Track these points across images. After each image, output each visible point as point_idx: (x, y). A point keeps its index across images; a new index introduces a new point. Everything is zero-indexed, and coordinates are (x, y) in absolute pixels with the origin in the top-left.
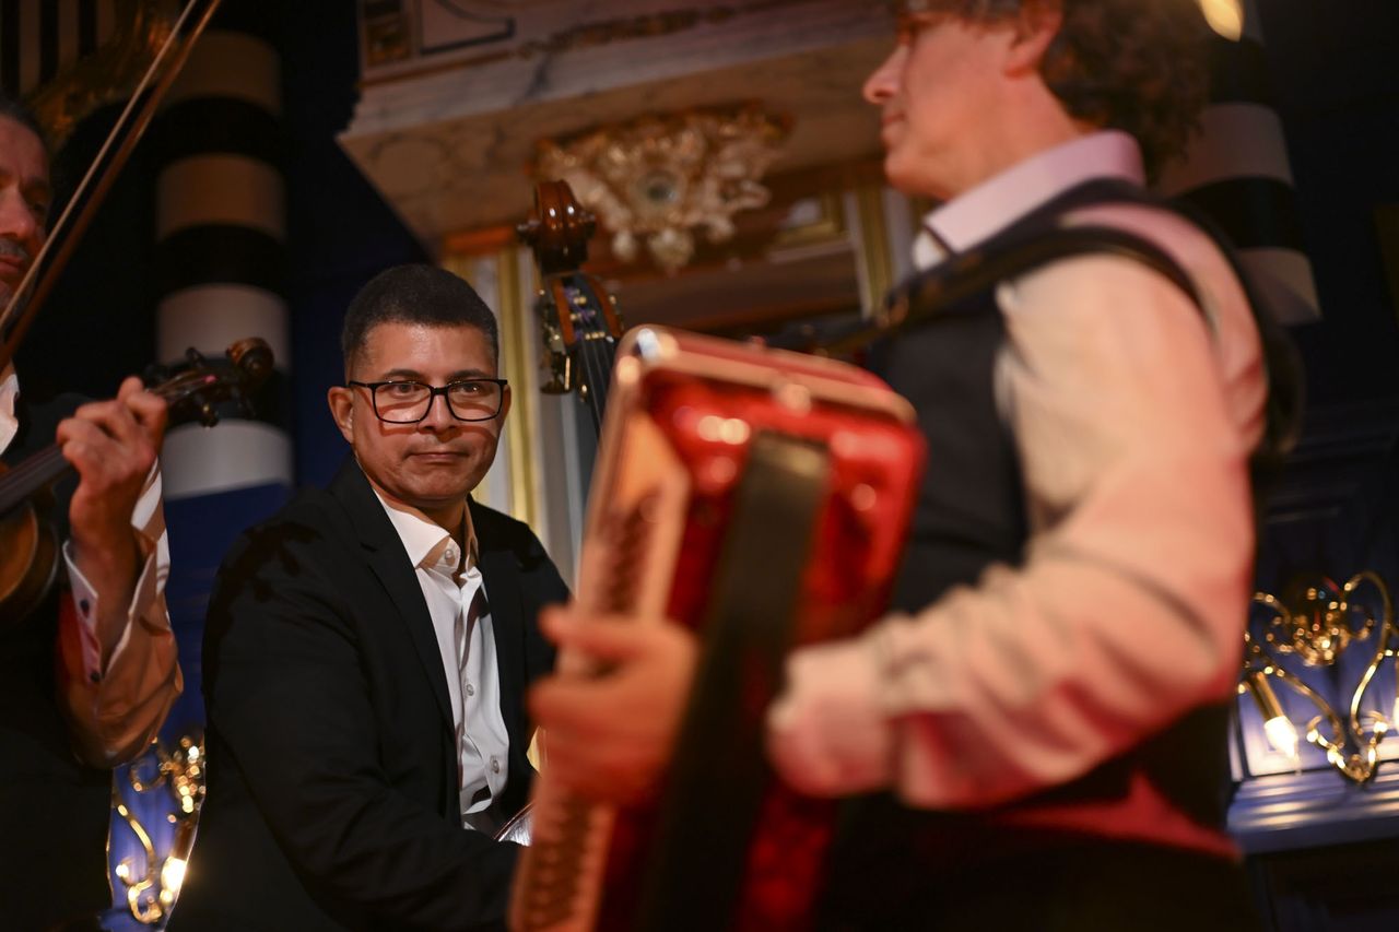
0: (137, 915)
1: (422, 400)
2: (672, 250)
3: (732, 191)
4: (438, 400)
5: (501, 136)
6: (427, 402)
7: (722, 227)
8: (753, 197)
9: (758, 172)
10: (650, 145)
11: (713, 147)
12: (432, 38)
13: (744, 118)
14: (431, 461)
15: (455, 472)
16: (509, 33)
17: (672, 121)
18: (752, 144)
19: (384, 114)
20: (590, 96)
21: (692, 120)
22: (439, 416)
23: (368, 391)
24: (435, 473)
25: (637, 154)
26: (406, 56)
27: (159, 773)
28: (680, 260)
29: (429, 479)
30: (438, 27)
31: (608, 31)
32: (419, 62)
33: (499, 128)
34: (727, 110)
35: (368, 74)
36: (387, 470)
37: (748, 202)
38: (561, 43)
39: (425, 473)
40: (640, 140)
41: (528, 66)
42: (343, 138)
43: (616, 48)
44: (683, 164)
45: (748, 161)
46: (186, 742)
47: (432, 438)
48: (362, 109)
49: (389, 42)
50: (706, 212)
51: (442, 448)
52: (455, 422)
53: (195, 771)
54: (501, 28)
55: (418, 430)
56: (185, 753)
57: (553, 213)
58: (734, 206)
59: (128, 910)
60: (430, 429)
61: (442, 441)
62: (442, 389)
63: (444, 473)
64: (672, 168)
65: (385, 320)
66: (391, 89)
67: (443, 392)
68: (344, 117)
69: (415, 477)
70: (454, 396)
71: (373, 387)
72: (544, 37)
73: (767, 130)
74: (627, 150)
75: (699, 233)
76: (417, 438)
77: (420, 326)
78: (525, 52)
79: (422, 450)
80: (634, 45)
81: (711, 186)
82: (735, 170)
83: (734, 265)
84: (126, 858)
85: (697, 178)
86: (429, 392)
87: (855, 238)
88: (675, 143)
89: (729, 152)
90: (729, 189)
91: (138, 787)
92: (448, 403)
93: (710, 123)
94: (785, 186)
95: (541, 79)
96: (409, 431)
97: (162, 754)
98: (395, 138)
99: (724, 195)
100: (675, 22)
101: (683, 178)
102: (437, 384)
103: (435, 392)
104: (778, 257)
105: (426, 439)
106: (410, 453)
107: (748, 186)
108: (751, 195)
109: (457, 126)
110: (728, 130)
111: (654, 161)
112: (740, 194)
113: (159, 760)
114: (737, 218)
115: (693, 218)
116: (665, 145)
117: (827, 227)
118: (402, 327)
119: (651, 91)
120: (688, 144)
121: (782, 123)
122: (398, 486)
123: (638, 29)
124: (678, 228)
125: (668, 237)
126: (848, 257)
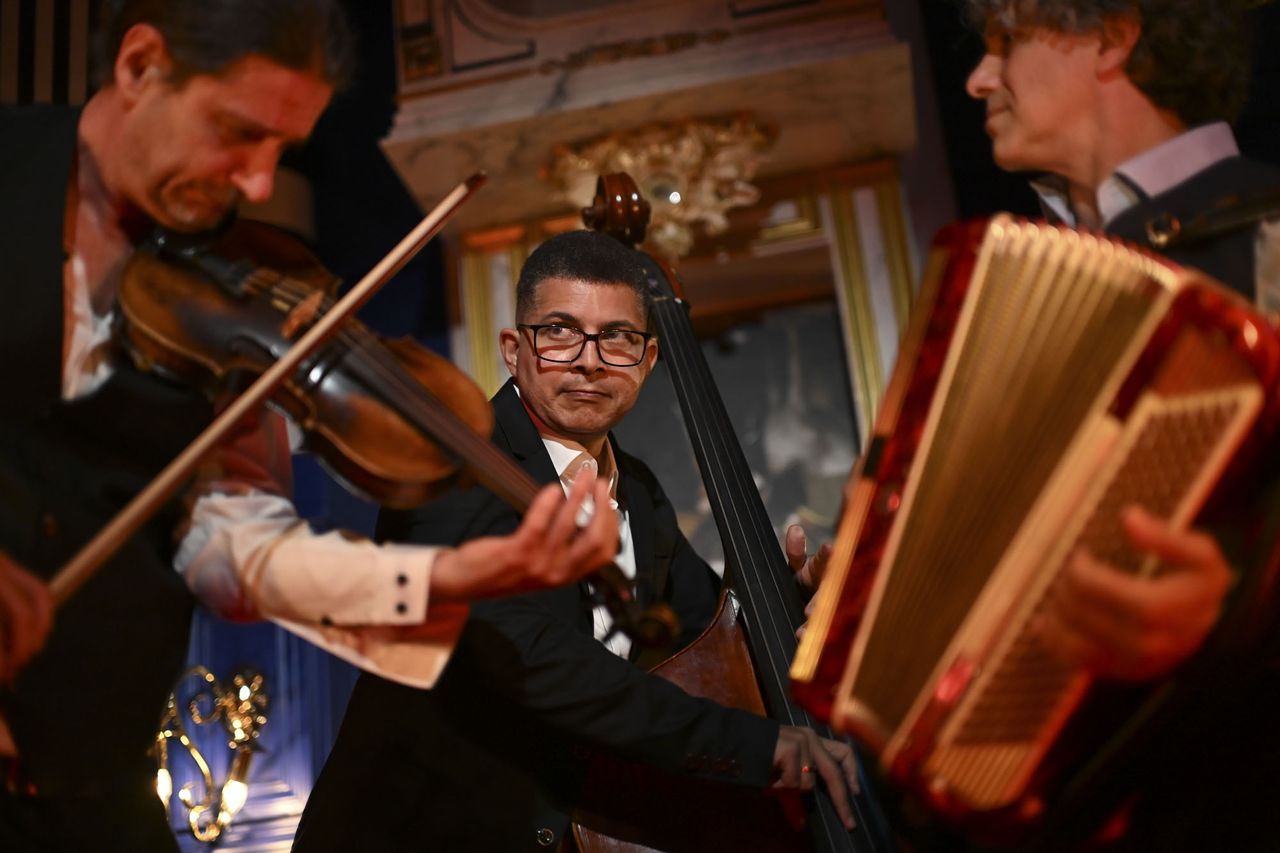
0: (199, 835)
1: (576, 344)
2: (675, 242)
3: (725, 190)
4: (590, 345)
5: (523, 142)
6: (580, 346)
7: (718, 221)
8: (745, 196)
9: (749, 174)
10: (655, 150)
11: (710, 151)
12: (461, 58)
13: (737, 127)
14: (579, 398)
15: (598, 410)
16: (530, 53)
17: (673, 130)
18: (743, 150)
19: (420, 123)
20: (605, 106)
21: (692, 129)
22: (590, 359)
23: (531, 333)
24: (582, 409)
25: (643, 159)
26: (439, 73)
27: (214, 709)
28: (682, 251)
29: (576, 414)
30: (467, 47)
31: (618, 51)
32: (449, 79)
33: (521, 135)
34: (722, 120)
35: (405, 88)
36: (542, 402)
37: (740, 201)
38: (577, 61)
39: (574, 409)
40: (646, 146)
41: (548, 83)
42: (385, 144)
43: (625, 65)
44: (683, 167)
45: (740, 165)
46: (239, 680)
47: (581, 377)
48: (401, 119)
49: (423, 61)
50: (704, 209)
51: (589, 387)
52: (602, 365)
53: (247, 706)
54: (523, 48)
55: (570, 370)
56: (237, 690)
57: (619, 198)
58: (727, 204)
59: (190, 831)
60: (581, 370)
61: (590, 381)
62: (595, 336)
63: (589, 410)
64: (674, 170)
65: (552, 274)
66: (426, 102)
67: (594, 338)
68: (385, 126)
69: (565, 411)
70: (604, 343)
71: (535, 328)
72: (561, 55)
73: (757, 137)
74: (634, 155)
75: (698, 227)
76: (568, 377)
77: (580, 282)
78: (546, 68)
79: (572, 388)
80: (641, 63)
81: (707, 186)
82: (729, 172)
83: (723, 258)
84: (187, 784)
85: (695, 180)
86: (582, 337)
87: (828, 234)
88: (676, 149)
89: (723, 156)
90: (723, 189)
91: (197, 720)
92: (598, 349)
93: (708, 131)
94: (773, 187)
95: (560, 93)
96: (564, 370)
97: (218, 690)
98: (431, 144)
99: (719, 195)
100: (678, 43)
101: (683, 179)
102: (591, 331)
103: (588, 338)
104: (761, 251)
105: (577, 378)
106: (564, 390)
107: (740, 186)
108: (743, 194)
109: (485, 134)
110: (723, 137)
111: (657, 163)
112: (733, 193)
113: (214, 697)
114: (732, 214)
115: (693, 214)
116: (668, 150)
117: (803, 225)
118: (566, 281)
119: (657, 102)
120: (688, 149)
121: (769, 132)
122: (550, 419)
123: (644, 49)
124: (679, 222)
125: (671, 230)
126: (823, 251)
